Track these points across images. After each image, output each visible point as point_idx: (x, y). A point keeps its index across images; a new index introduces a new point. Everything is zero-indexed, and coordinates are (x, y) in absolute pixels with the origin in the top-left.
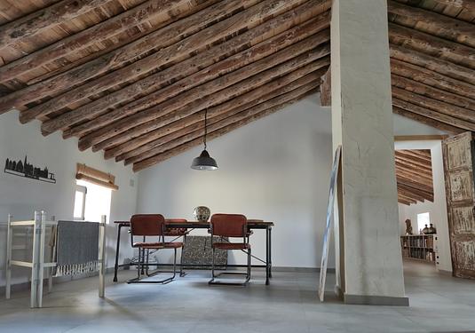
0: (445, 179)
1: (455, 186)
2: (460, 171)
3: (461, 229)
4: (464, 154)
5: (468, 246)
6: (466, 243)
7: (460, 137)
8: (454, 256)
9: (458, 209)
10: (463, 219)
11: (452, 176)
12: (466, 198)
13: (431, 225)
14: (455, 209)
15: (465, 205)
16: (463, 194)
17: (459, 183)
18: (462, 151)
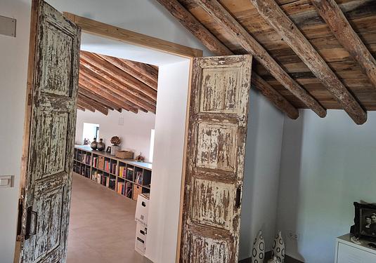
0: (190, 128)
1: (207, 143)
2: (221, 119)
3: (206, 216)
4: (233, 93)
5: (213, 247)
6: (210, 241)
7: (232, 62)
8: (185, 257)
9: (206, 183)
10: (212, 201)
11: (203, 126)
12: (225, 167)
13: (101, 140)
14: (200, 181)
15: (220, 180)
16: (221, 159)
17: (215, 139)
18: (230, 87)
